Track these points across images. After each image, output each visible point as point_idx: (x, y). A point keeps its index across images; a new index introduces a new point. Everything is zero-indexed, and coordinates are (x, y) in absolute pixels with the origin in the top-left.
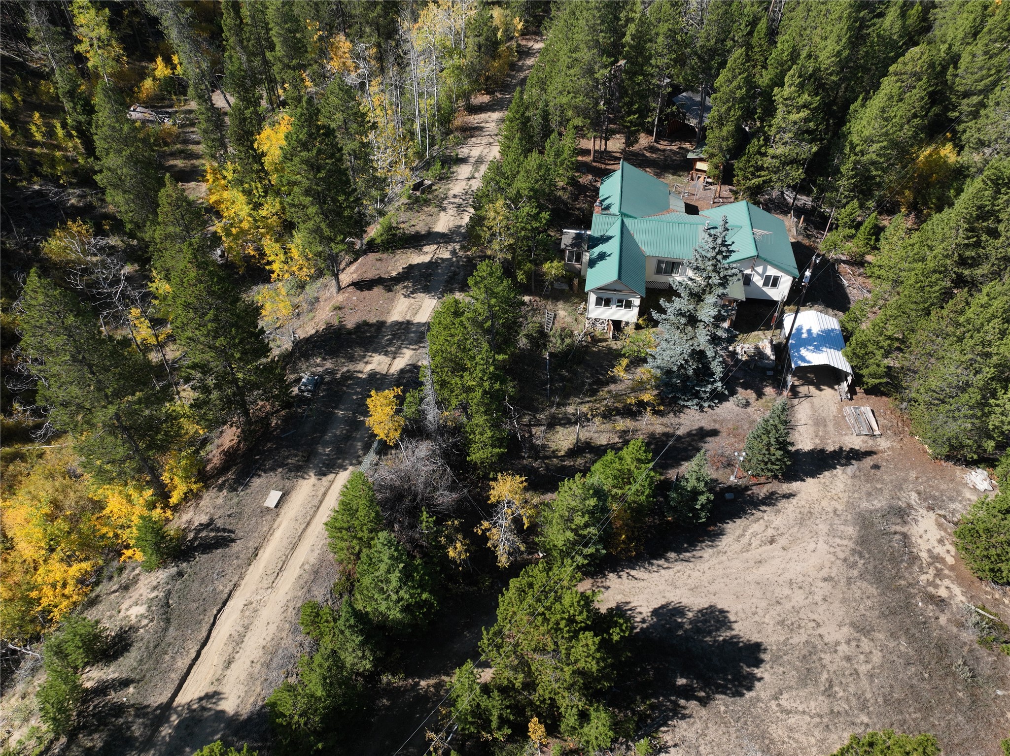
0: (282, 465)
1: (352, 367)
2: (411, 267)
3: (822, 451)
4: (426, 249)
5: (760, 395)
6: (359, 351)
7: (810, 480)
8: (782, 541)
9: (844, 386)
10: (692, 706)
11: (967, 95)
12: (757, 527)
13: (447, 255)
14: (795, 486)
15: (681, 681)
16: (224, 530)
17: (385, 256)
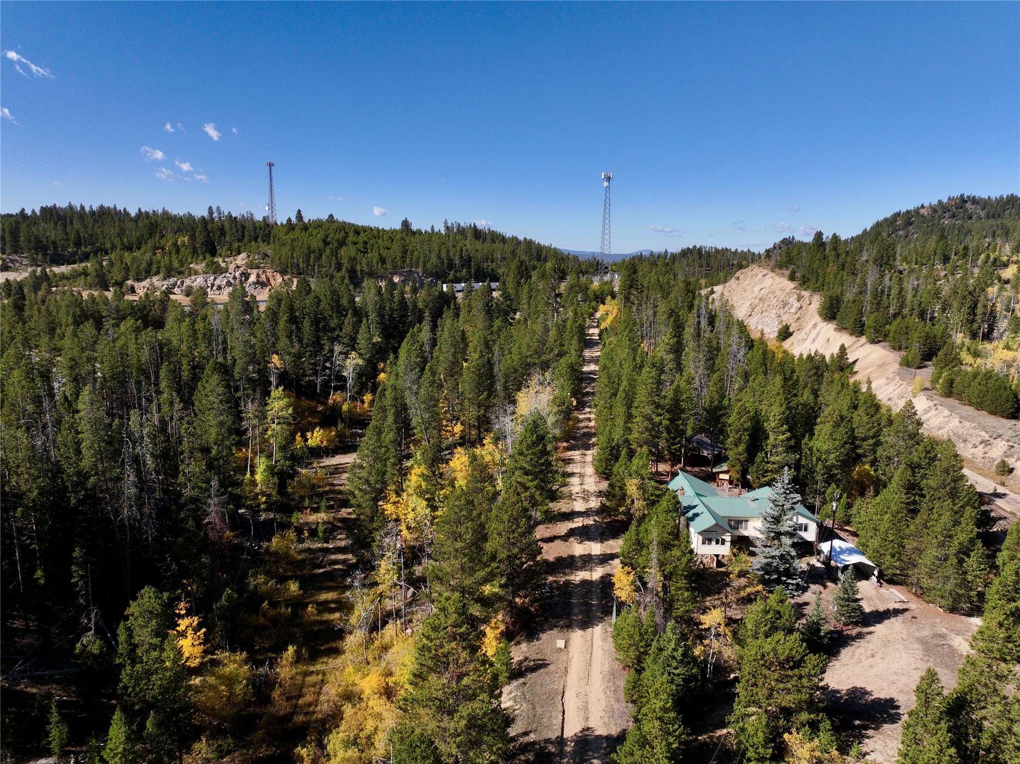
0: (556, 627)
1: (567, 578)
2: (571, 529)
3: (877, 611)
4: (576, 520)
5: (825, 587)
6: (567, 571)
7: (878, 625)
8: (879, 655)
9: (874, 579)
10: (870, 732)
11: (864, 439)
12: (859, 651)
13: (591, 522)
14: (871, 629)
15: (857, 722)
16: (539, 660)
17: (550, 526)
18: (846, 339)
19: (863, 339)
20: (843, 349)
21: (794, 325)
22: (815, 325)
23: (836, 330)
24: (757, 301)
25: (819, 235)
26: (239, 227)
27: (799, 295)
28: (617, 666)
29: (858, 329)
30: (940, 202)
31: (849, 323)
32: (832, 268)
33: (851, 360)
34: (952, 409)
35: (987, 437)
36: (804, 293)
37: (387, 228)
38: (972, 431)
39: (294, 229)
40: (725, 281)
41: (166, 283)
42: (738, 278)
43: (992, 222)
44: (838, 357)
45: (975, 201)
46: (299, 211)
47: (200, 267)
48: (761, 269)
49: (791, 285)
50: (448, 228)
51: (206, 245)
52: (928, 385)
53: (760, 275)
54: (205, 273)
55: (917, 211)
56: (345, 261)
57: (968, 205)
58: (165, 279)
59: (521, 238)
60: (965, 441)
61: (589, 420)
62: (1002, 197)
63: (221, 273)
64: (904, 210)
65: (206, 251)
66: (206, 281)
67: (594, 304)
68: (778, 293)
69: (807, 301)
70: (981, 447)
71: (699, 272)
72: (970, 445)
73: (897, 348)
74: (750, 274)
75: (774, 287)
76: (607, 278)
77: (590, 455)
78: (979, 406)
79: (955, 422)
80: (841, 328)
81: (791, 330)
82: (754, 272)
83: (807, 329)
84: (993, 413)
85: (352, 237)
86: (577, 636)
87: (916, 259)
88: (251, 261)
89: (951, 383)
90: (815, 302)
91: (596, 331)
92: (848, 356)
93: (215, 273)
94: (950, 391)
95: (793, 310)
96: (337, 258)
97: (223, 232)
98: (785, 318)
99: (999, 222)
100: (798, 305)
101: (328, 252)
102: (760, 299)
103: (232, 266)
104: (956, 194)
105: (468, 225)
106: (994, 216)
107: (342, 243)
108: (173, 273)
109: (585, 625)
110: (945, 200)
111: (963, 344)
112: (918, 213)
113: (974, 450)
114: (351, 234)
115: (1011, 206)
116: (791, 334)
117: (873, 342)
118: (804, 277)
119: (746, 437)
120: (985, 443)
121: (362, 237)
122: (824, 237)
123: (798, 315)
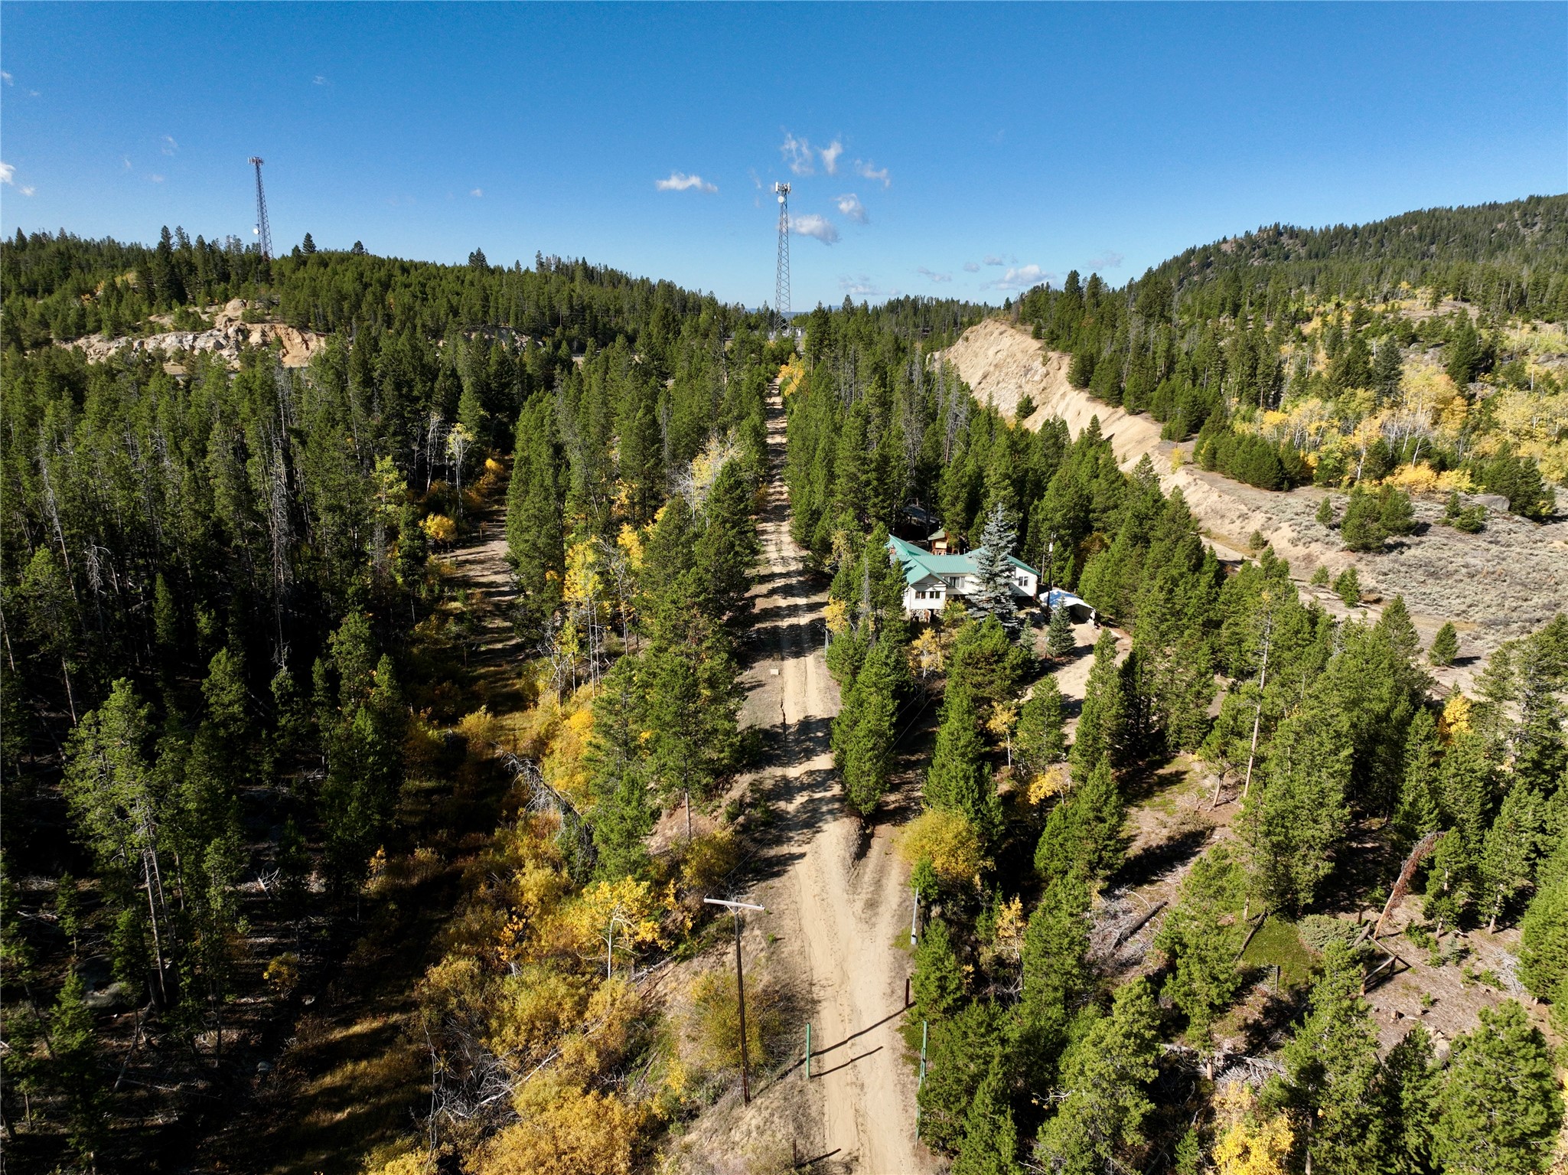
0: (769, 658)
1: (774, 624)
2: (774, 588)
3: (1090, 645)
4: (777, 581)
6: (775, 618)
9: (1091, 622)
13: (794, 581)
14: (1083, 658)
16: (755, 682)
18: (1102, 411)
19: (1122, 410)
20: (1095, 421)
21: (1038, 398)
22: (1064, 395)
23: (1088, 399)
24: (992, 369)
25: (1074, 276)
26: (218, 260)
27: (1044, 357)
28: (832, 683)
29: (1115, 397)
30: (1248, 234)
31: (1104, 389)
32: (1089, 320)
33: (1105, 437)
34: (1212, 483)
35: (1244, 509)
36: (1051, 354)
37: (449, 264)
38: (1231, 505)
39: (305, 263)
40: (950, 344)
41: (113, 344)
42: (967, 339)
43: (1314, 264)
44: (1090, 432)
45: (1293, 233)
46: (308, 237)
47: (167, 321)
48: (998, 324)
49: (1036, 344)
50: (541, 264)
51: (169, 288)
52: (1190, 459)
53: (996, 333)
54: (177, 329)
55: (1217, 247)
56: (397, 311)
57: (1284, 239)
58: (111, 338)
59: (654, 280)
60: (1223, 517)
61: (781, 493)
62: (1328, 228)
63: (204, 331)
64: (1200, 246)
65: (171, 297)
66: (181, 342)
67: (772, 366)
68: (1019, 355)
69: (1055, 365)
70: (1238, 522)
71: (914, 335)
72: (1227, 521)
73: (1161, 418)
74: (982, 332)
75: (1015, 348)
76: (787, 334)
77: (786, 526)
78: (1242, 478)
79: (1214, 496)
80: (1095, 397)
81: (1034, 404)
82: (988, 330)
83: (1054, 401)
84: (1256, 485)
85: (400, 278)
86: (790, 664)
87: (1201, 310)
88: (251, 311)
89: (1214, 453)
90: (1063, 365)
91: (778, 400)
92: (1102, 431)
93: (193, 329)
94: (1213, 463)
95: (1037, 378)
96: (384, 307)
97: (192, 269)
98: (1028, 389)
99: (1322, 264)
100: (1043, 370)
101: (369, 298)
102: (996, 366)
103: (220, 321)
104: (1269, 223)
105: (573, 260)
106: (1317, 256)
107: (386, 286)
108: (124, 329)
109: (798, 654)
110: (1255, 232)
111: (1238, 411)
112: (1219, 250)
113: (1232, 526)
114: (397, 272)
115: (1339, 241)
116: (1034, 410)
117: (1133, 412)
118: (1052, 333)
119: (964, 495)
120: (1243, 517)
121: (414, 277)
122: (1081, 279)
123: (1043, 384)
